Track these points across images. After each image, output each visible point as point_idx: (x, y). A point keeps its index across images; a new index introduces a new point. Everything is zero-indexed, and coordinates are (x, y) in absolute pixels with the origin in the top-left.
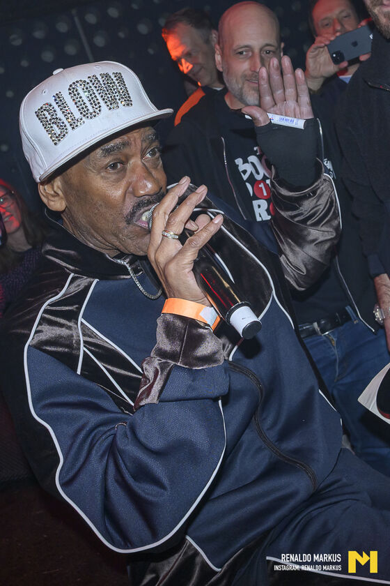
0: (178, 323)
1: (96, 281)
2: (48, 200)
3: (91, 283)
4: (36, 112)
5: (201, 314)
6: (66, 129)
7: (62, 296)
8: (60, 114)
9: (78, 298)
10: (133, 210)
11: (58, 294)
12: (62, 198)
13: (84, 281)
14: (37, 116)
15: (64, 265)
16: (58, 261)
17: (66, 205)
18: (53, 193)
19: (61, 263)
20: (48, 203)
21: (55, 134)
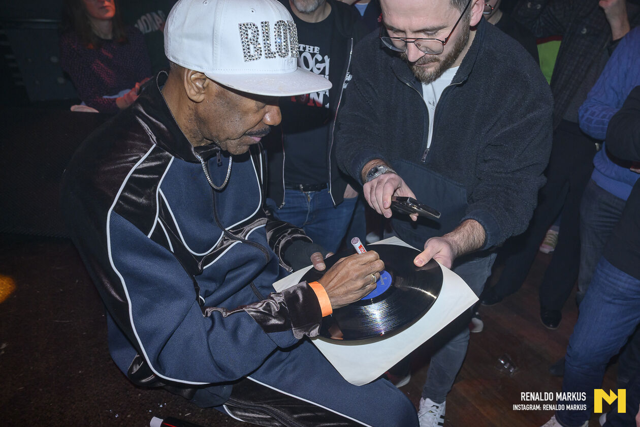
1: (173, 158)
6: (260, 54)
15: (150, 133)
16: (146, 126)
17: (204, 100)
18: (200, 86)
19: (148, 130)
20: (190, 90)
21: (249, 52)
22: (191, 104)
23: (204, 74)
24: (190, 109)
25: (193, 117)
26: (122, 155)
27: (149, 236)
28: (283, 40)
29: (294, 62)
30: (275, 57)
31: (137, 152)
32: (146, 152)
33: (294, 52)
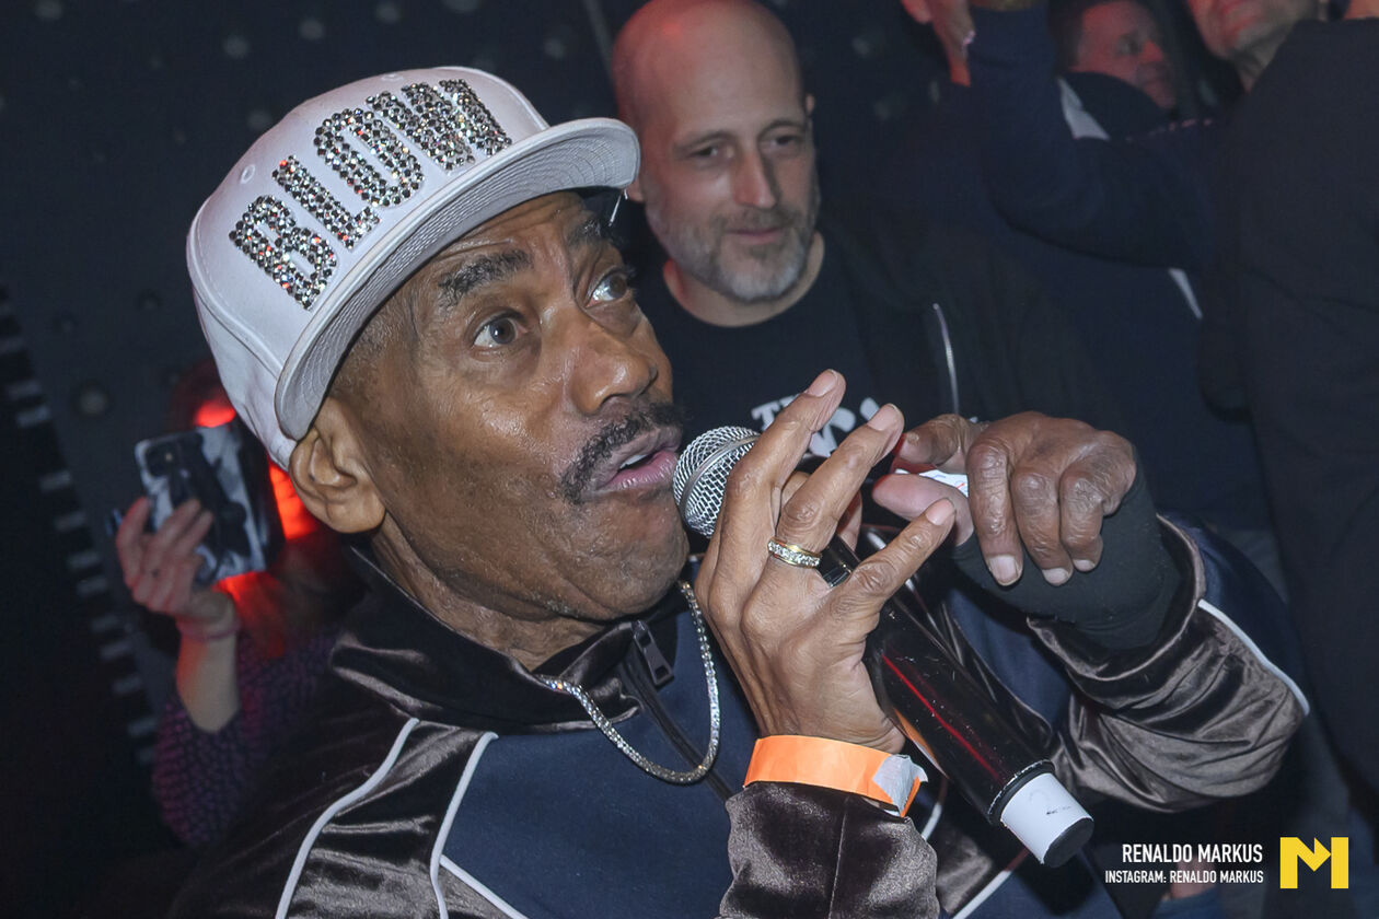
0: (810, 809)
1: (487, 738)
2: (327, 502)
3: (470, 747)
4: (233, 235)
5: (878, 779)
6: (330, 252)
7: (380, 787)
8: (304, 219)
9: (430, 792)
10: (584, 461)
11: (362, 780)
12: (366, 489)
13: (450, 740)
14: (238, 243)
20: (327, 512)
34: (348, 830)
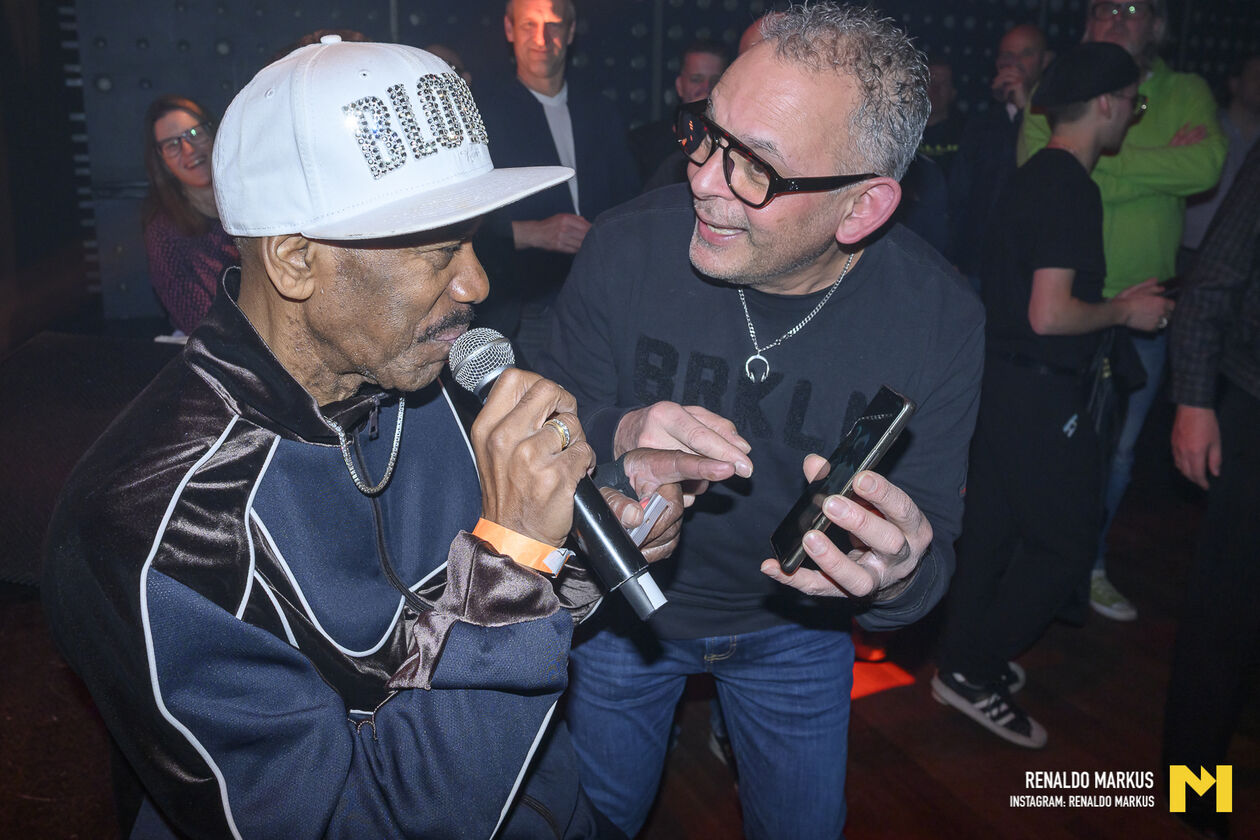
1: (279, 439)
3: (271, 443)
6: (403, 155)
15: (224, 395)
16: (214, 382)
17: (314, 290)
18: (302, 265)
19: (219, 388)
20: (281, 279)
21: (378, 158)
22: (292, 310)
23: (300, 235)
24: (292, 323)
25: (304, 339)
26: (168, 448)
27: (239, 615)
28: (443, 113)
29: (481, 153)
30: (436, 151)
31: (199, 437)
32: (218, 434)
33: (476, 132)
34: (200, 486)
